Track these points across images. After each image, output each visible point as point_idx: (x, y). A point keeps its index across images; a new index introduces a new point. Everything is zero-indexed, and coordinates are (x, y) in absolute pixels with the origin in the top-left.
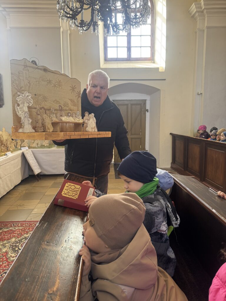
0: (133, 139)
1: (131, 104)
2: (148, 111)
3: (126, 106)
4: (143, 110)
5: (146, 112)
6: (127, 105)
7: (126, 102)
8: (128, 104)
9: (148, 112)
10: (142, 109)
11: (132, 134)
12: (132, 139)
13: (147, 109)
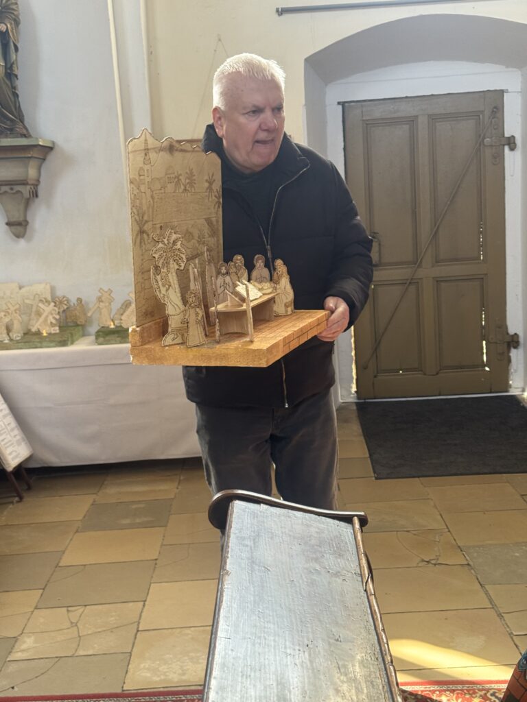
0: (443, 284)
1: (429, 116)
2: (514, 143)
3: (406, 127)
4: (487, 141)
5: (506, 148)
6: (412, 121)
7: (407, 110)
8: (416, 117)
9: (512, 149)
10: (484, 138)
11: (437, 261)
12: (438, 281)
13: (507, 135)
